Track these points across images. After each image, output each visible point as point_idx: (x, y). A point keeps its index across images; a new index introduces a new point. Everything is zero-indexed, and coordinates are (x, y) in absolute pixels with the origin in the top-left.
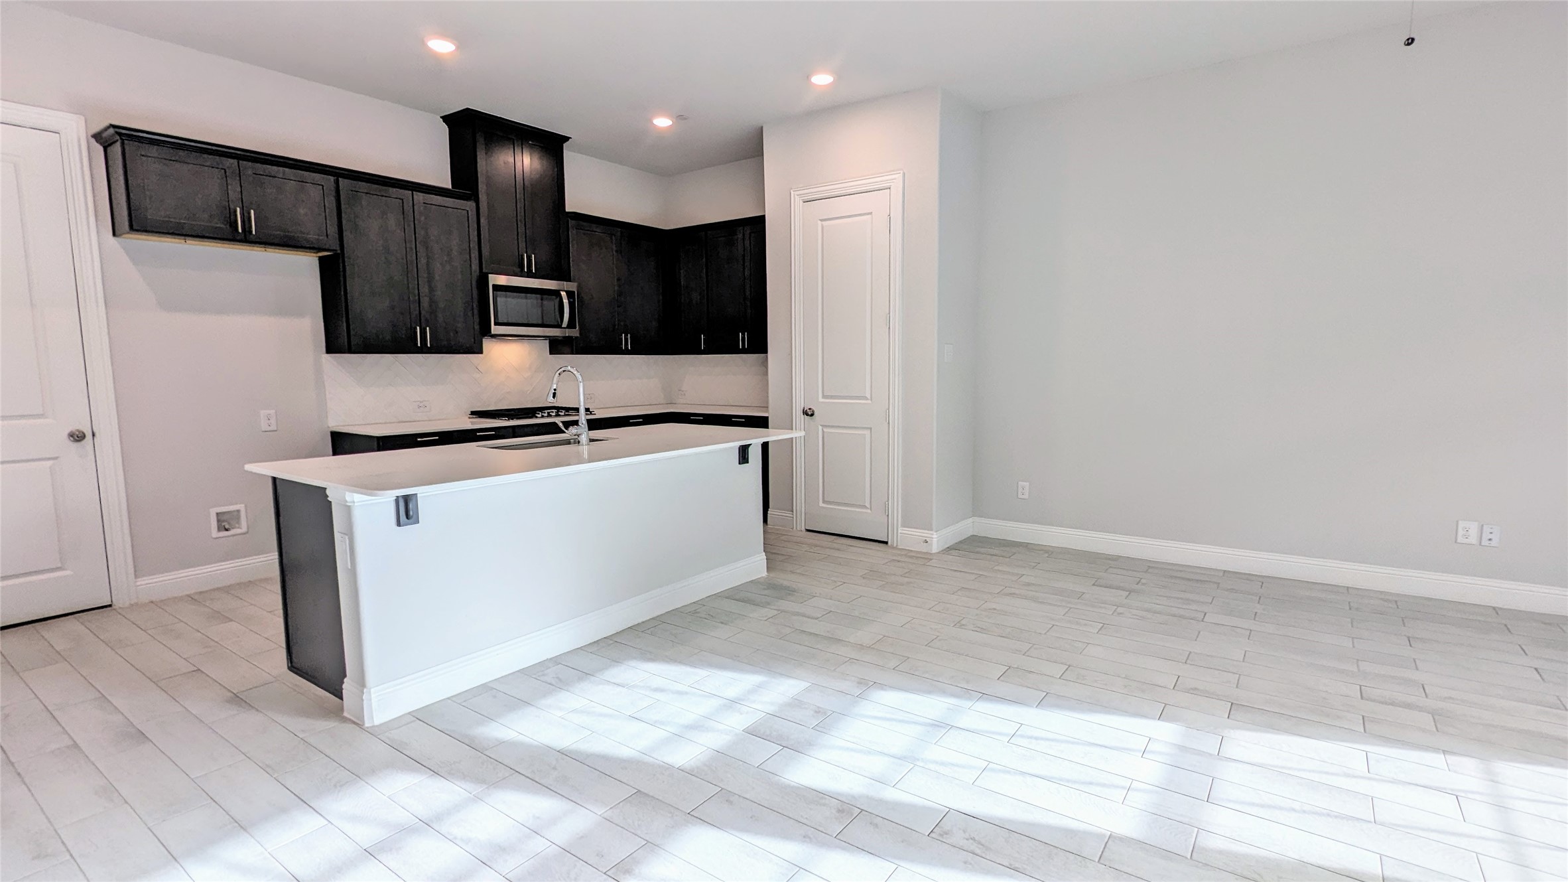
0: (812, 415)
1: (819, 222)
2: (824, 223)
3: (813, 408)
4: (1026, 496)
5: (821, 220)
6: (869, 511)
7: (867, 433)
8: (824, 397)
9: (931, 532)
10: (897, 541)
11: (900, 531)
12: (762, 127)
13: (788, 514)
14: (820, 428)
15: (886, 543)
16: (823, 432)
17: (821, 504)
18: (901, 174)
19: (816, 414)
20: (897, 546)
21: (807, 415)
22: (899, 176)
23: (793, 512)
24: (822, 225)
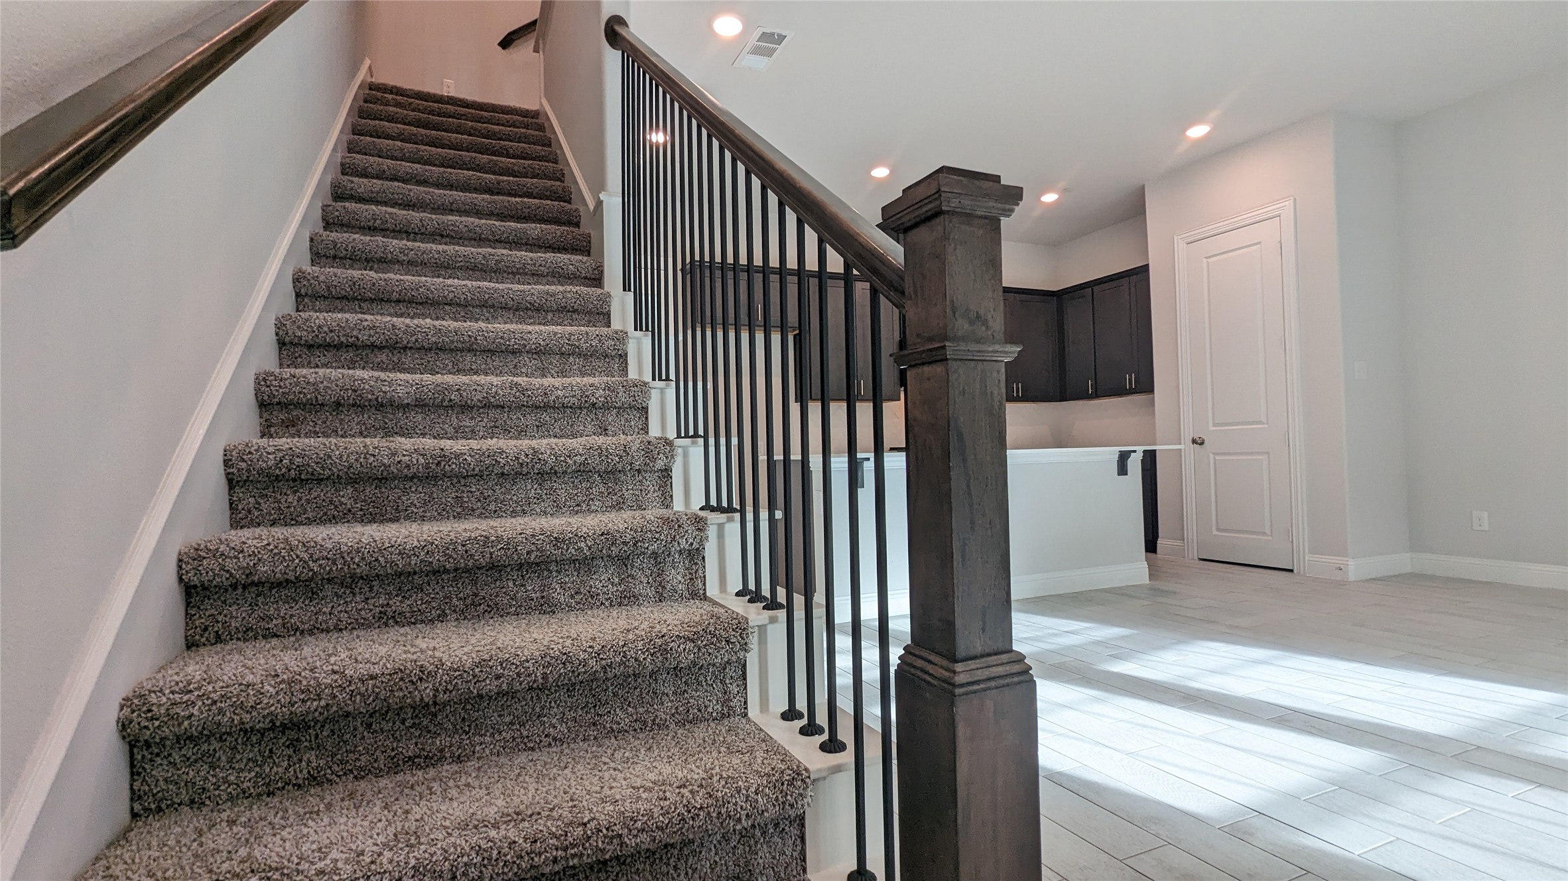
0: (1202, 443)
1: (1205, 260)
2: (1209, 260)
3: (1204, 437)
4: (1486, 527)
5: (1207, 258)
6: (1270, 538)
7: (1264, 457)
8: (1215, 425)
9: (1347, 559)
10: (1304, 568)
11: (1307, 558)
12: (1143, 187)
13: (1179, 543)
14: (1211, 455)
15: (1291, 571)
16: (1215, 459)
17: (1215, 533)
18: (1292, 201)
19: (1206, 442)
20: (1304, 573)
21: (1197, 443)
22: (1289, 203)
23: (1183, 540)
24: (1208, 263)
